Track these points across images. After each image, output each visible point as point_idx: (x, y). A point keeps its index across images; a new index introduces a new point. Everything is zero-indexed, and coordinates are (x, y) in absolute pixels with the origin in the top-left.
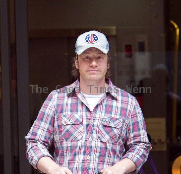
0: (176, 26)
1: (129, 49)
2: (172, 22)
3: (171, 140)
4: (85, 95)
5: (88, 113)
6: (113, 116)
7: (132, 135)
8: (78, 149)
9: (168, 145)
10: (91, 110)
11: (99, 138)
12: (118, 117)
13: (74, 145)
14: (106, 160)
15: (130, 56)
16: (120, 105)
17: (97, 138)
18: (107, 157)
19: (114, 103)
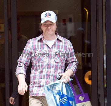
0: (87, 10)
1: (64, 21)
2: (85, 8)
3: (84, 64)
4: (46, 41)
5: (49, 49)
6: (61, 50)
7: (70, 58)
8: (44, 66)
9: (83, 66)
10: (50, 47)
11: (55, 60)
12: (63, 50)
13: (43, 64)
14: (58, 71)
15: (65, 24)
16: (63, 44)
17: (54, 61)
18: (58, 70)
19: (61, 44)
